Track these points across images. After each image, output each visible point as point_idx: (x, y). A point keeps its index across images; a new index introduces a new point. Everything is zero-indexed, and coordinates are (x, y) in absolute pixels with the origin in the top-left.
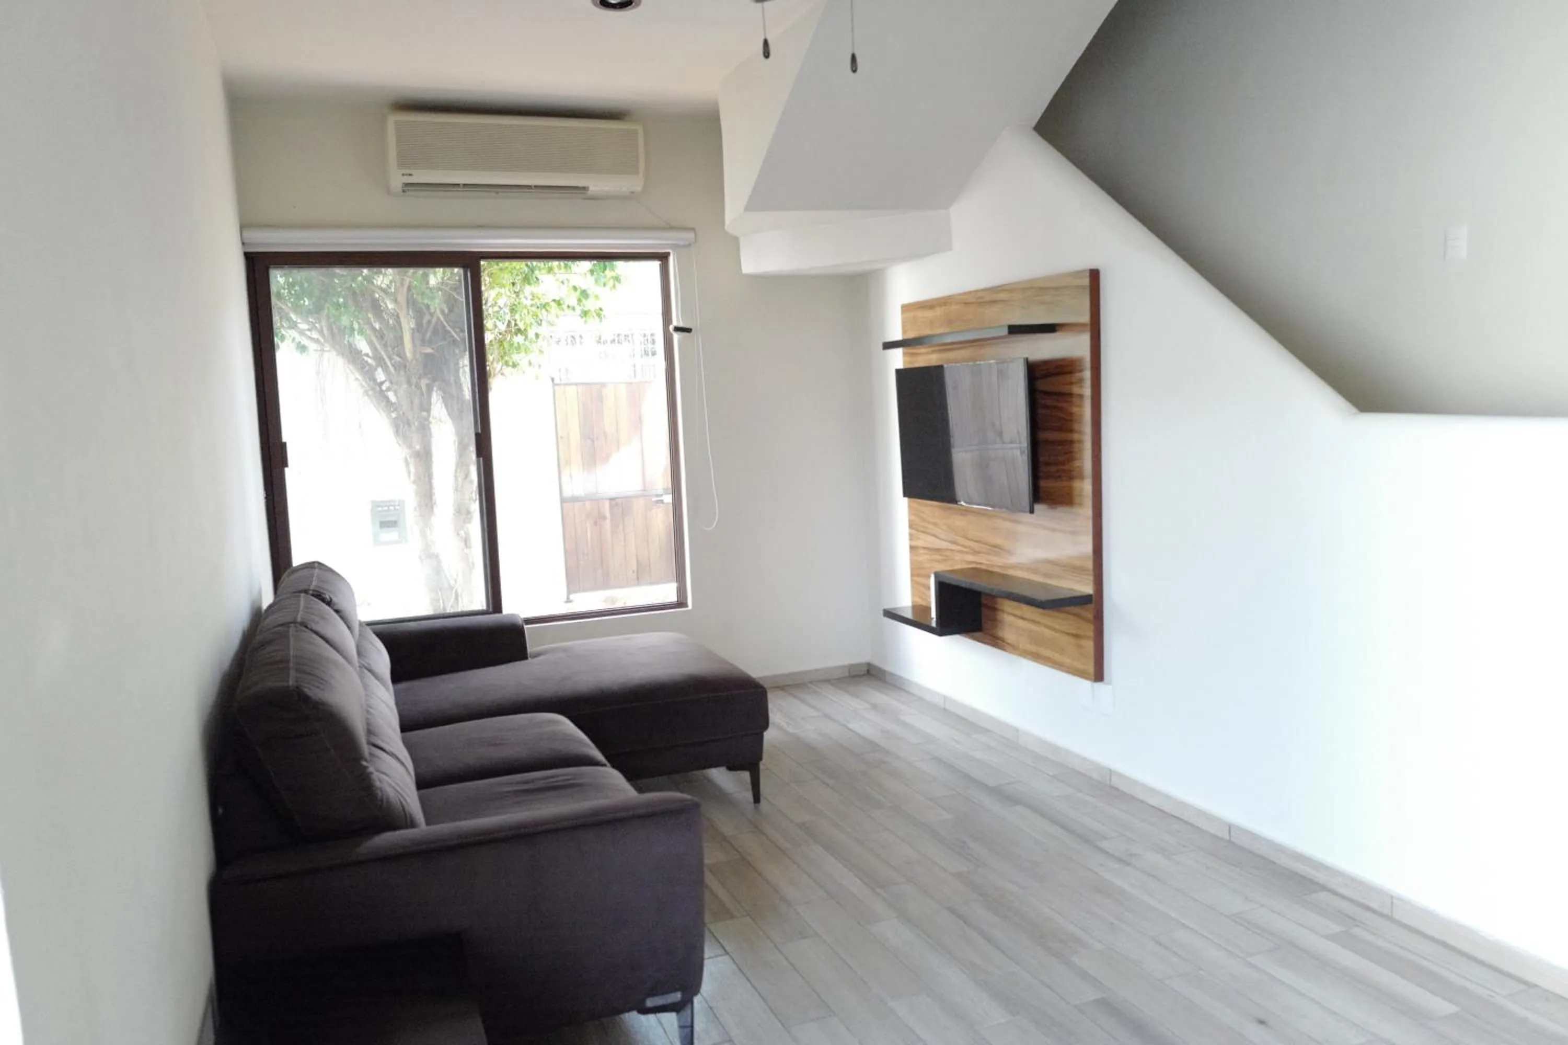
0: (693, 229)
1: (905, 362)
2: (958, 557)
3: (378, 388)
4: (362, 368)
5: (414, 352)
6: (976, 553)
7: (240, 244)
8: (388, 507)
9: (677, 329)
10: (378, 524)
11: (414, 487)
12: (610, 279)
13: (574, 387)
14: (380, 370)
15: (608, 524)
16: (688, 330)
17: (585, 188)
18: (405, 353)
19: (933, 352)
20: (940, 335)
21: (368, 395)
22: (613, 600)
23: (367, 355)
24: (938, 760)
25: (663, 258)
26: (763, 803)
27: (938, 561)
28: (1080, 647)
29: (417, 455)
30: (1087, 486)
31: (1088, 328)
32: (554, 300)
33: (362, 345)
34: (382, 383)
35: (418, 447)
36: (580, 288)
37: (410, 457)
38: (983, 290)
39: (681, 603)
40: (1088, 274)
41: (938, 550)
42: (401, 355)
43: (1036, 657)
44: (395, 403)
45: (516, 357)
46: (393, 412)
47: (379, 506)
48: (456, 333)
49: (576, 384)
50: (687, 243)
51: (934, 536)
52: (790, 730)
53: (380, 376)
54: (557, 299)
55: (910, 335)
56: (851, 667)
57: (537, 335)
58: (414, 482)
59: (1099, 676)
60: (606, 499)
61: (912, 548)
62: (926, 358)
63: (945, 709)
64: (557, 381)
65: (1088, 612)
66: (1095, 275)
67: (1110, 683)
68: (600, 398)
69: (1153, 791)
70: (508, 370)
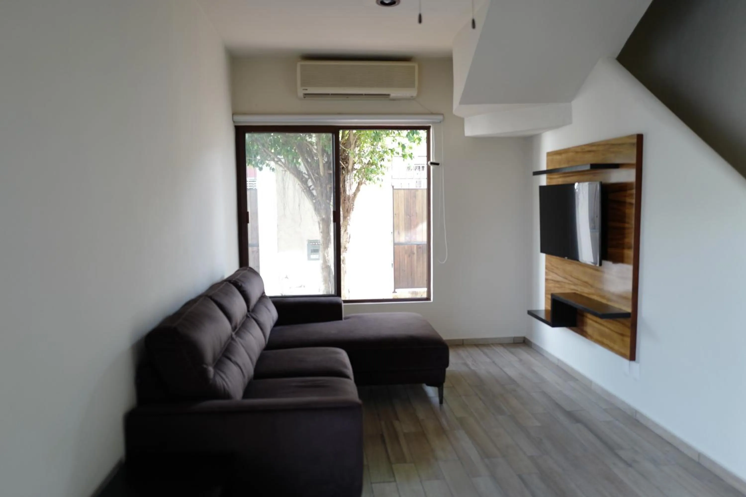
0: (442, 114)
1: (547, 182)
2: (567, 286)
3: (308, 189)
4: (302, 179)
5: (324, 173)
6: (575, 284)
7: (232, 122)
8: (315, 243)
9: (432, 163)
10: (310, 251)
11: (321, 234)
12: (416, 139)
13: (403, 191)
14: (310, 180)
15: (415, 257)
16: (438, 164)
17: (389, 95)
18: (320, 173)
19: (560, 177)
20: (566, 168)
21: (304, 192)
22: (416, 293)
23: (305, 173)
24: (544, 393)
25: (427, 128)
26: (444, 405)
27: (558, 287)
28: (623, 340)
29: (323, 220)
30: (630, 253)
31: (635, 167)
32: (389, 149)
33: (302, 168)
34: (311, 186)
35: (324, 216)
36: (402, 143)
37: (320, 221)
38: (585, 145)
39: (428, 299)
40: (636, 136)
41: (558, 282)
42: (318, 174)
43: (602, 343)
44: (315, 196)
45: (371, 176)
46: (314, 200)
47: (311, 243)
48: (344, 164)
49: (404, 189)
50: (438, 121)
51: (556, 274)
52: (473, 368)
53: (310, 183)
54: (392, 148)
55: (550, 168)
56: (514, 338)
57: (381, 166)
58: (321, 232)
59: (632, 357)
60: (415, 245)
61: (547, 280)
62: (558, 180)
63: (558, 366)
64: (395, 188)
65: (628, 322)
66: (640, 138)
67: (638, 362)
68: (415, 197)
69: (656, 425)
70: (368, 182)
